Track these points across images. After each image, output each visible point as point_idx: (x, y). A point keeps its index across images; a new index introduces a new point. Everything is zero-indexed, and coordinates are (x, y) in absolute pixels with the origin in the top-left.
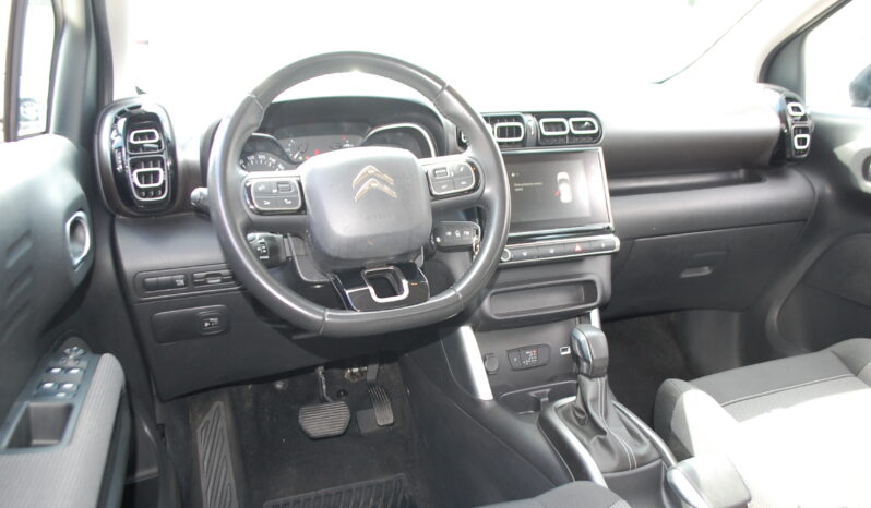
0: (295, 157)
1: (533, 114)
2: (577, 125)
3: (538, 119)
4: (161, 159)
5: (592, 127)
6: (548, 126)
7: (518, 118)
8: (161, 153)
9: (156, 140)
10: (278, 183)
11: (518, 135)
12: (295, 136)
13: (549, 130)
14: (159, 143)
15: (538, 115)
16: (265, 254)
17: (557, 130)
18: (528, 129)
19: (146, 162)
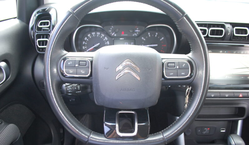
0: (113, 34)
1: (231, 24)
3: (233, 27)
4: (49, 35)
6: (238, 31)
7: (223, 26)
8: (50, 32)
10: (80, 61)
11: (221, 34)
12: (113, 25)
13: (238, 34)
14: (49, 27)
15: (234, 25)
16: (79, 90)
17: (242, 34)
18: (227, 32)
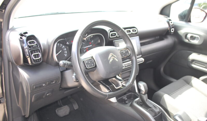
0: (67, 43)
2: (133, 31)
4: (39, 50)
5: (136, 31)
8: (38, 48)
9: (36, 44)
13: (127, 32)
14: (37, 45)
19: (34, 51)
